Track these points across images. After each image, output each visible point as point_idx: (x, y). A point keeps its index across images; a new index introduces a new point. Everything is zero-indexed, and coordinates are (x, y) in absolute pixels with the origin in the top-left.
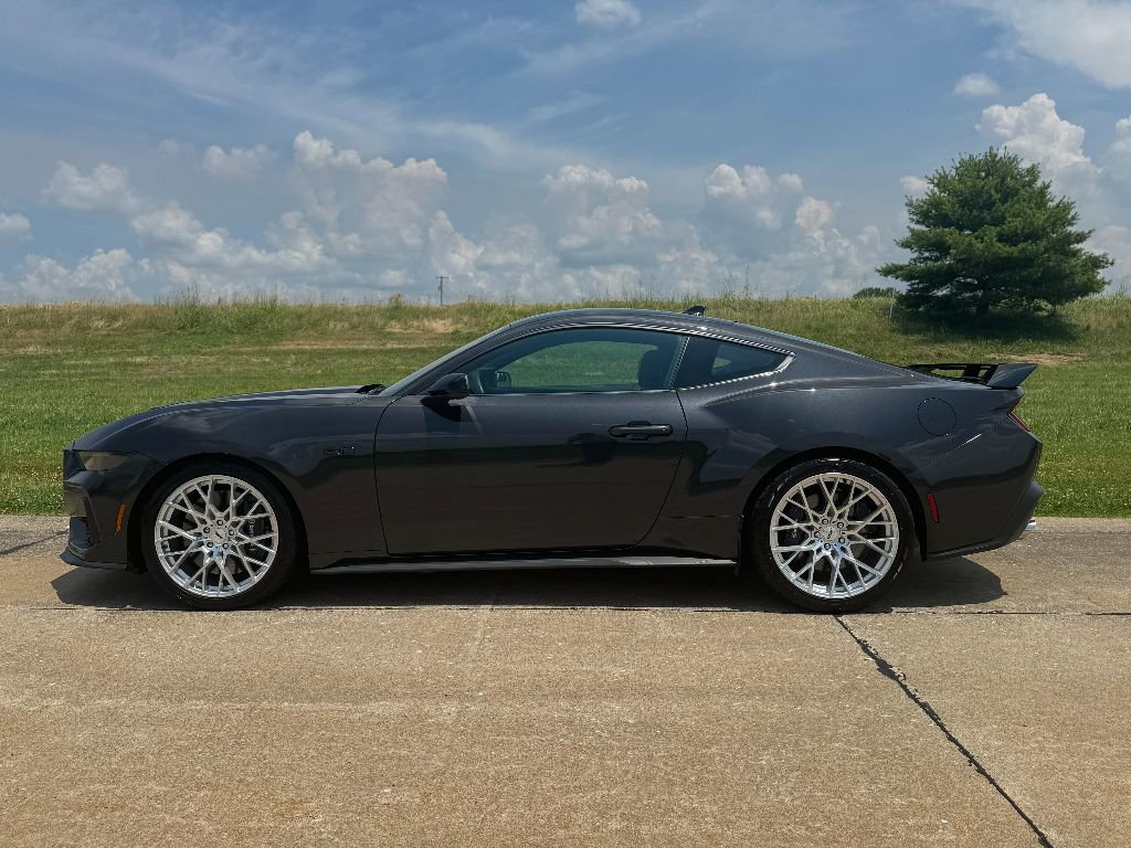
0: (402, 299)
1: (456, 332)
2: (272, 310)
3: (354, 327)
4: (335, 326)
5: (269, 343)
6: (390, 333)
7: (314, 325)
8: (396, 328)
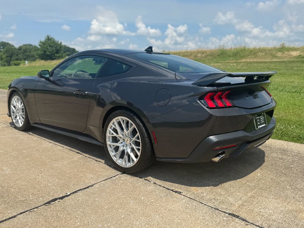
0: (285, 45)
1: (300, 55)
2: (244, 50)
3: (266, 54)
4: (261, 54)
5: (239, 60)
6: (277, 56)
7: (255, 54)
8: (279, 54)
